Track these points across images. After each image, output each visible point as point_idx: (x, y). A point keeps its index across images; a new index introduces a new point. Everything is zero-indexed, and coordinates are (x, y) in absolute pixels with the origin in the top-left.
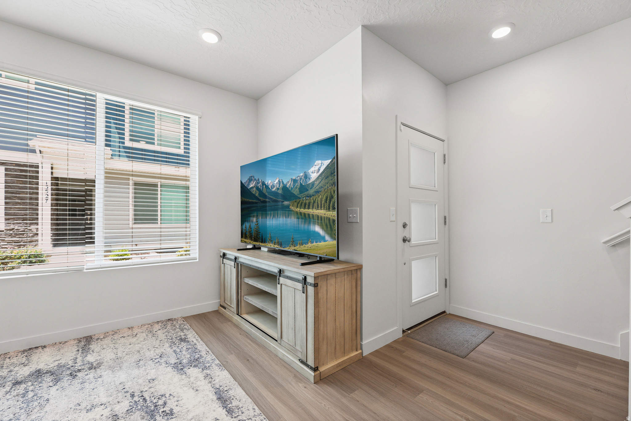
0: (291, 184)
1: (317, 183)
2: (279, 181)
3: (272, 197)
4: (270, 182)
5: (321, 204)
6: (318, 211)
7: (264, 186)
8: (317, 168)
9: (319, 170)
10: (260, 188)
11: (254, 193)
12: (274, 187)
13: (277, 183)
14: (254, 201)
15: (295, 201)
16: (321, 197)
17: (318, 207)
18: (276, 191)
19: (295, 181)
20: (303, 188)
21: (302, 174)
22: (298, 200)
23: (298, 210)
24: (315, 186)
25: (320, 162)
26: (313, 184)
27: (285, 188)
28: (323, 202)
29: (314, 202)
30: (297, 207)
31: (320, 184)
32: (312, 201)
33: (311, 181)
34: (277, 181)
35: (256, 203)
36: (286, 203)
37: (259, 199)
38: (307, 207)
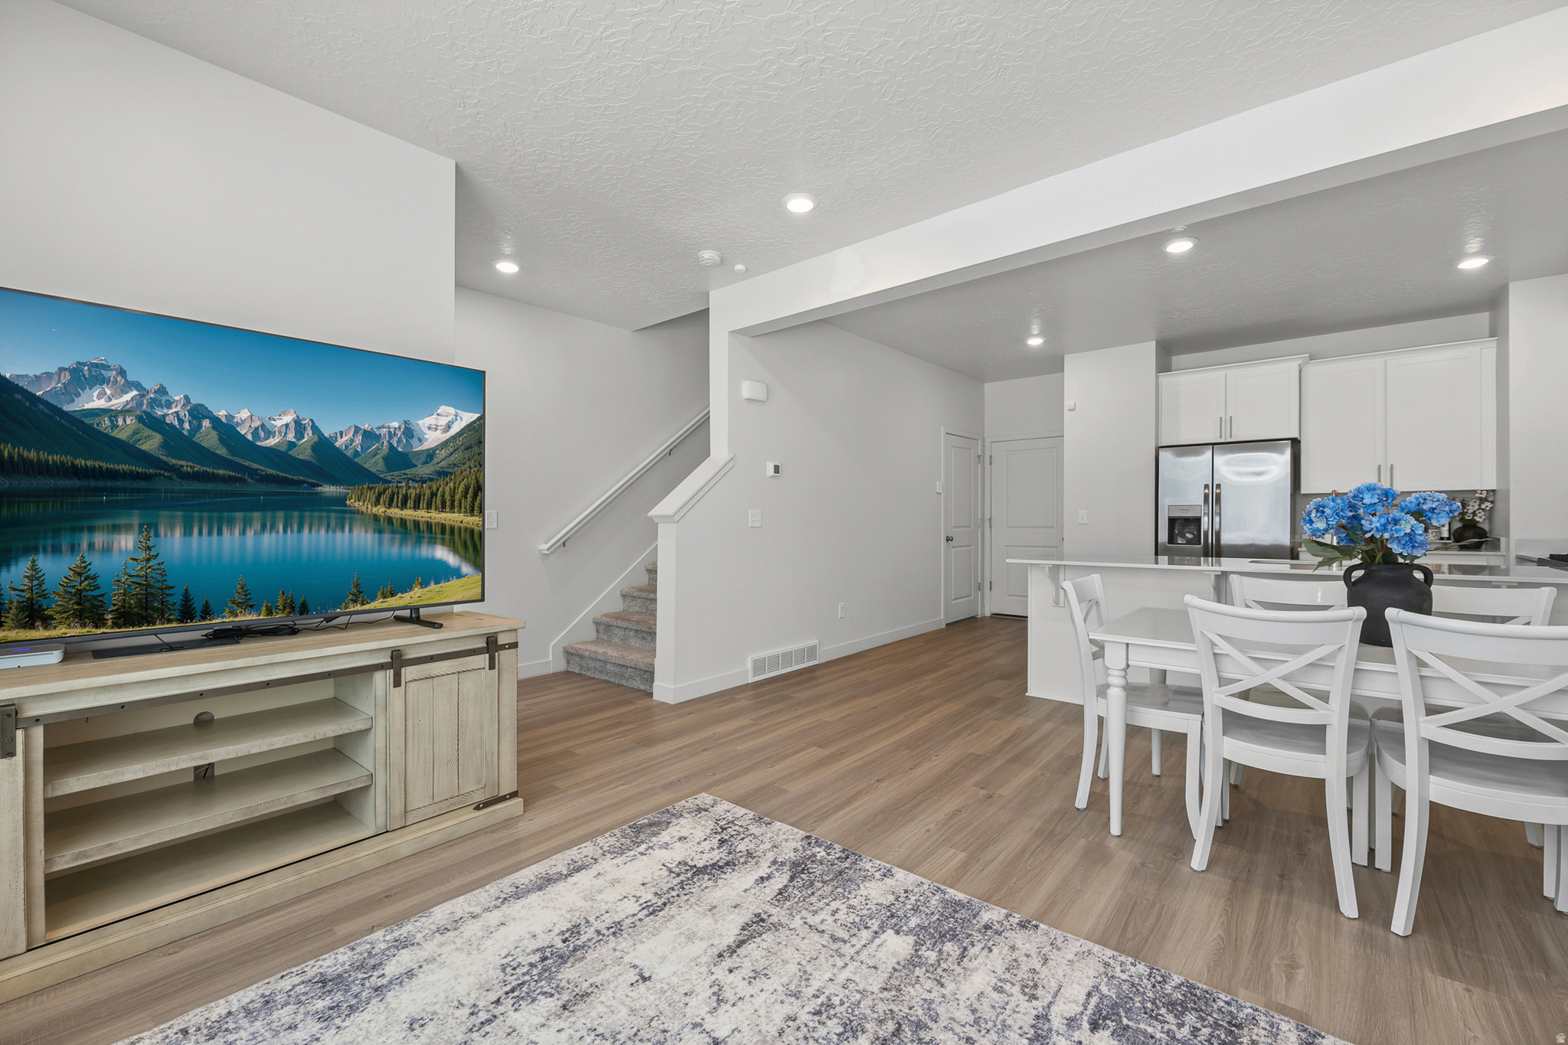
0: (352, 441)
1: (443, 453)
2: (298, 422)
3: (255, 466)
4: (244, 414)
5: (453, 501)
6: (444, 515)
7: (206, 423)
8: (443, 421)
9: (449, 427)
10: (171, 425)
11: (123, 435)
12: (269, 434)
13: (287, 425)
14: (124, 467)
15: (370, 489)
16: (452, 485)
17: (444, 506)
18: (283, 449)
19: (369, 436)
20: (398, 460)
21: (396, 424)
22: (380, 487)
23: (380, 510)
24: (436, 460)
25: (452, 410)
26: (430, 454)
27: (323, 445)
28: (457, 497)
29: (434, 495)
30: (377, 503)
31: (452, 458)
32: (428, 492)
33: (426, 446)
34: (288, 419)
35: (146, 477)
36: (329, 490)
37: (166, 463)
38: (410, 503)
